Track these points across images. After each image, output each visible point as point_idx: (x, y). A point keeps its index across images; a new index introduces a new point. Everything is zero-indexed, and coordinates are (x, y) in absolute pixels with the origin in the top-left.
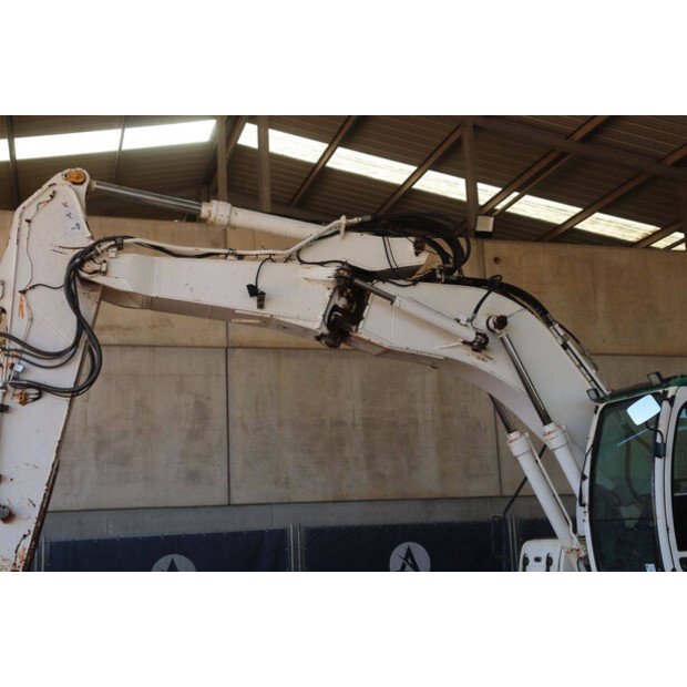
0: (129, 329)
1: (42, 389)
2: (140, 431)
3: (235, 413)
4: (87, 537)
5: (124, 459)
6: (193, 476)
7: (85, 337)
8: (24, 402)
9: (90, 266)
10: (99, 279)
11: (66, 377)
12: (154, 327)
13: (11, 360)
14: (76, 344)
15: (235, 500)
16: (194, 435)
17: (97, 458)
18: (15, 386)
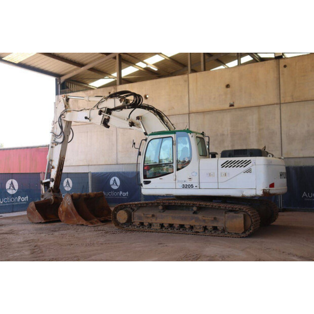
1: (58, 143)
8: (56, 145)
9: (63, 116)
10: (64, 119)
11: (60, 140)
14: (61, 133)
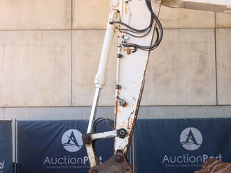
0: (168, 20)
1: (136, 47)
2: (174, 69)
3: (220, 60)
4: (151, 118)
5: (167, 82)
6: (199, 91)
7: (155, 22)
8: (129, 53)
11: (147, 41)
12: (180, 19)
13: (123, 34)
14: (151, 26)
15: (220, 103)
16: (200, 72)
17: (154, 82)
18: (124, 46)
